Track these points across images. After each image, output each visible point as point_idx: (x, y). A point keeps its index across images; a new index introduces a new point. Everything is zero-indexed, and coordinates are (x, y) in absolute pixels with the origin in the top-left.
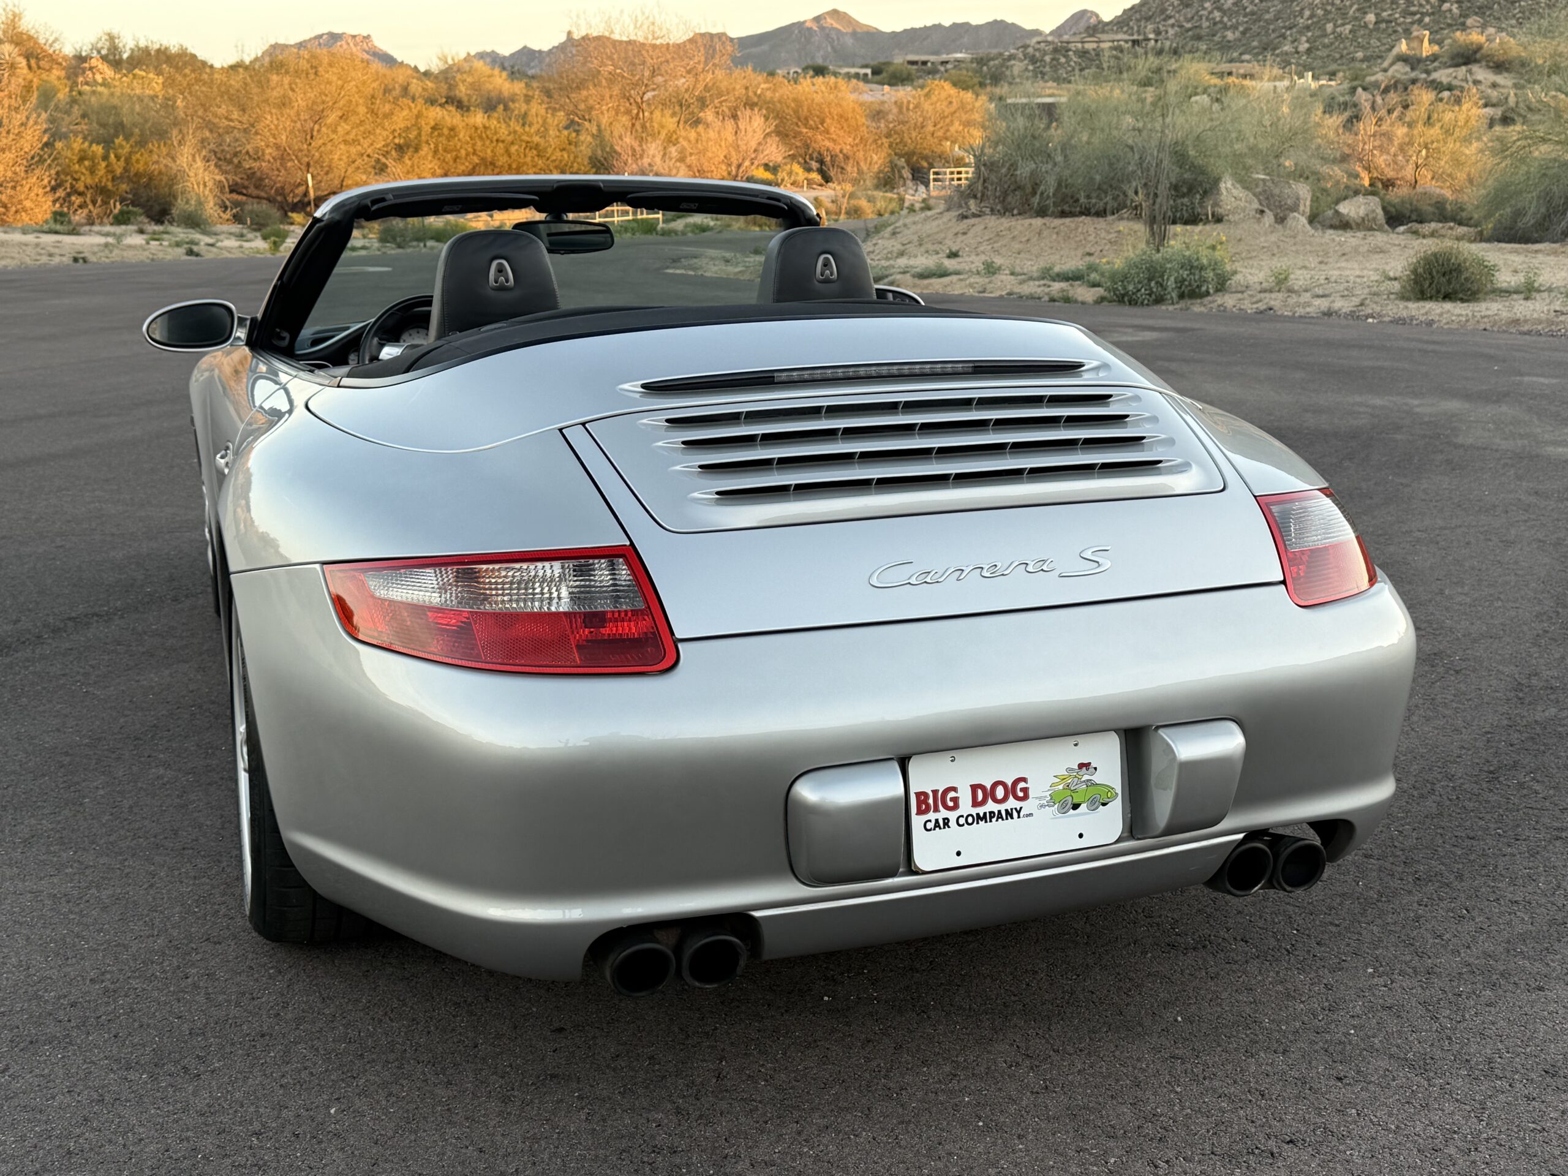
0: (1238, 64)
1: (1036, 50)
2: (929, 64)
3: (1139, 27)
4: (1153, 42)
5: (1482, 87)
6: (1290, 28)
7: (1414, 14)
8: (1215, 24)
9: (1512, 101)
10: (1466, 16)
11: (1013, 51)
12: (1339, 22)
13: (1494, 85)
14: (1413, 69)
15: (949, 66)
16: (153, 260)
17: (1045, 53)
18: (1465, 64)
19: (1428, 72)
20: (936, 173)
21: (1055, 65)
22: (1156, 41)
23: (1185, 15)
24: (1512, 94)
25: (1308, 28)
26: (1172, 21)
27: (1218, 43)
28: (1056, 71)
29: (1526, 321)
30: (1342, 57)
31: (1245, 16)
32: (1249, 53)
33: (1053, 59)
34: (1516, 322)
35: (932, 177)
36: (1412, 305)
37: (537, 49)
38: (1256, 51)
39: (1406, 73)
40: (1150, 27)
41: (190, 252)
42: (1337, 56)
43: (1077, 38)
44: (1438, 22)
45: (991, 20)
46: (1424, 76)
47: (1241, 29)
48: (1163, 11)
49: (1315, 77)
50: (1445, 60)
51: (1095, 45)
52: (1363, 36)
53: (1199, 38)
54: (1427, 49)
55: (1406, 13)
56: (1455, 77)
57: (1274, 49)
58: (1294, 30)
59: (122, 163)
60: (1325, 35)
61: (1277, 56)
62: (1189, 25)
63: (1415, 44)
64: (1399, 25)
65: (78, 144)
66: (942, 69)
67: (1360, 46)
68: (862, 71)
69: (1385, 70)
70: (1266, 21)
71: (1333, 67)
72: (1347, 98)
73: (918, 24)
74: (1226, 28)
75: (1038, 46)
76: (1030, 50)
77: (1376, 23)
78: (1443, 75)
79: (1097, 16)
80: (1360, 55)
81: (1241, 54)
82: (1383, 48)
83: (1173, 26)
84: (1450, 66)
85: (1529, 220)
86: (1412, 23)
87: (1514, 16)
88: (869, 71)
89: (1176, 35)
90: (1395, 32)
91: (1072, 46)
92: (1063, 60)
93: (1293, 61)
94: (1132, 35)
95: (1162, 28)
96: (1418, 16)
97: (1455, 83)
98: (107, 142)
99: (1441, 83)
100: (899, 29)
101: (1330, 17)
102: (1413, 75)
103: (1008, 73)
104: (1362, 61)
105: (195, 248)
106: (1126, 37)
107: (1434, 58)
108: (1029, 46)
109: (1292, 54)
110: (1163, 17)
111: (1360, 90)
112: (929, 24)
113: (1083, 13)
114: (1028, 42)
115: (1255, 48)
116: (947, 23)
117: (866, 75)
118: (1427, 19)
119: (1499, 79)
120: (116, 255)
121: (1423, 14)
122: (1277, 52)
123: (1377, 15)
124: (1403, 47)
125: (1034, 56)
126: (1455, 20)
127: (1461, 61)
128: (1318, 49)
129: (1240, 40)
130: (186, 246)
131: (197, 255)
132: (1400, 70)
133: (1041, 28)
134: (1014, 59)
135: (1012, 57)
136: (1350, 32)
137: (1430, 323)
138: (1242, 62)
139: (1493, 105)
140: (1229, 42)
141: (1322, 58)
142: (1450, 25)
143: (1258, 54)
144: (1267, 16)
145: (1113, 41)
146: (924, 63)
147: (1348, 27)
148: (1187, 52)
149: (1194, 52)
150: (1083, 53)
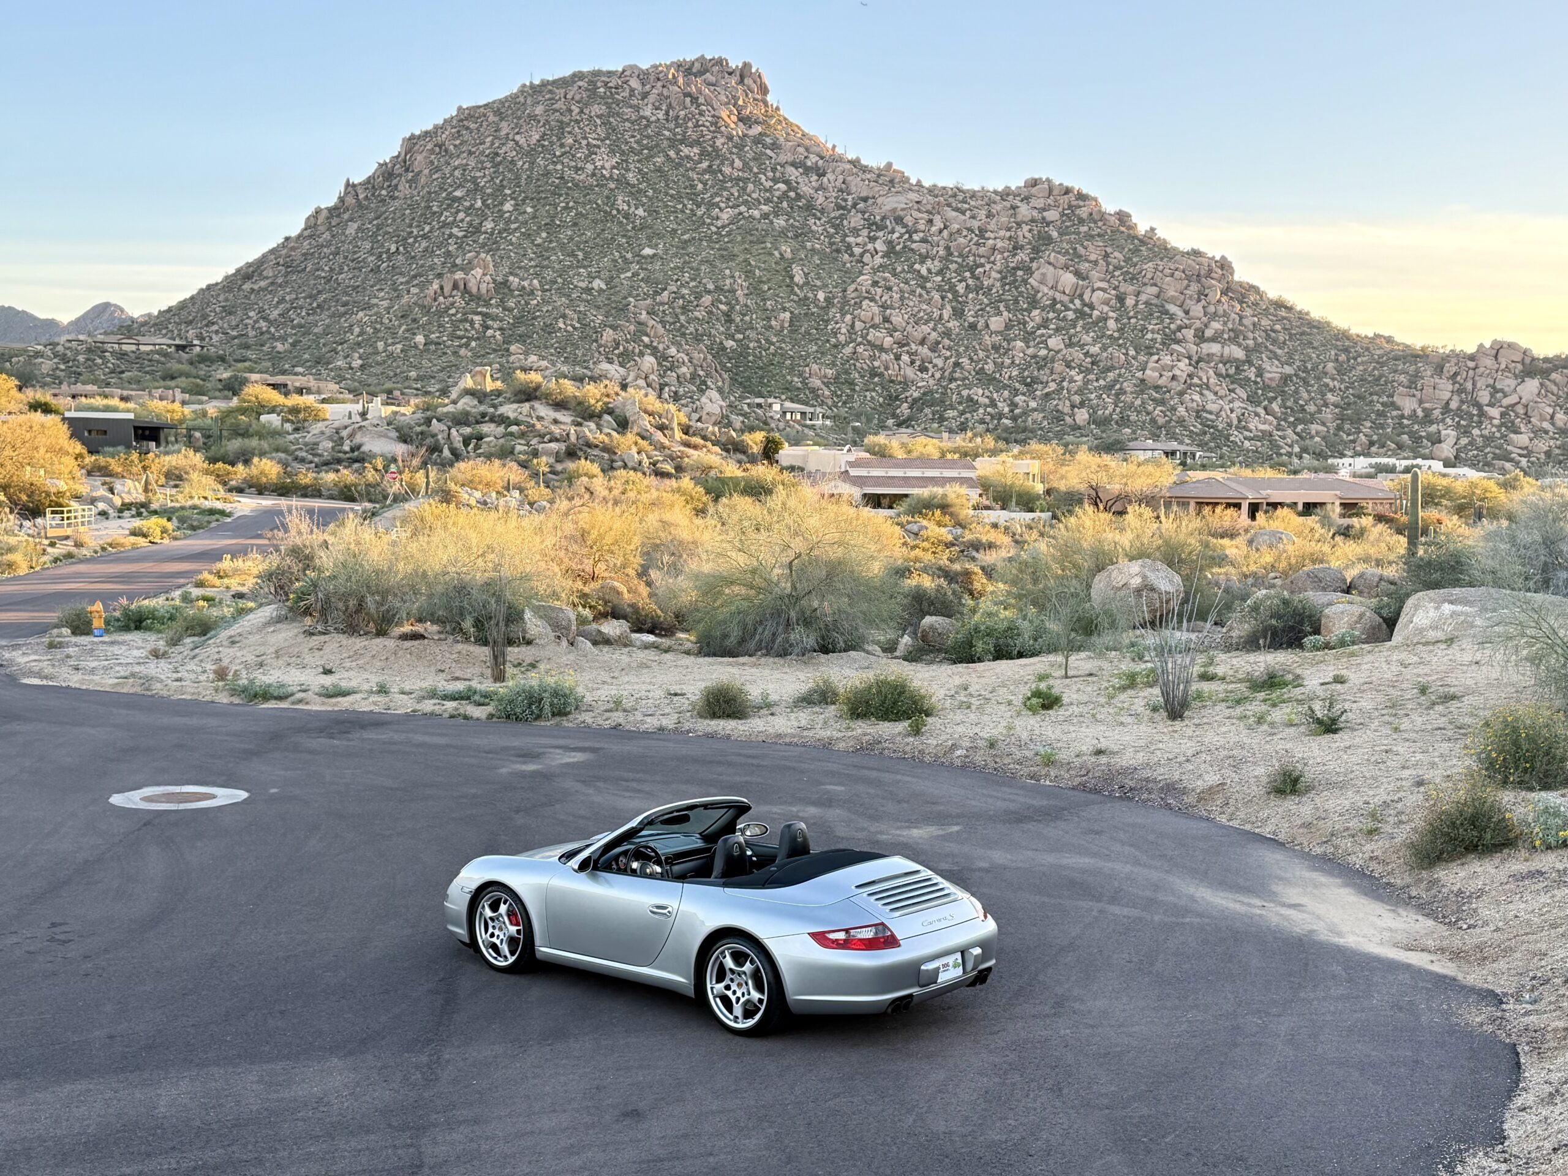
0: (292, 377)
3: (179, 331)
4: (198, 349)
5: (544, 424)
6: (341, 344)
7: (461, 338)
8: (262, 333)
10: (509, 343)
11: (39, 347)
12: (390, 341)
13: (556, 422)
17: (78, 353)
18: (528, 400)
19: (495, 407)
21: (91, 367)
22: (202, 347)
23: (229, 322)
24: (572, 430)
25: (359, 344)
26: (215, 328)
27: (268, 353)
28: (92, 373)
30: (396, 375)
31: (293, 328)
32: (302, 366)
33: (88, 359)
38: (308, 364)
40: (191, 333)
42: (392, 374)
43: (109, 337)
44: (484, 348)
47: (290, 341)
48: (205, 317)
49: (385, 403)
50: (508, 395)
51: (134, 348)
52: (414, 356)
53: (247, 347)
54: (490, 384)
55: (453, 337)
56: (521, 413)
57: (329, 363)
58: (346, 346)
60: (377, 353)
61: (332, 370)
62: (234, 333)
63: (479, 379)
64: (448, 347)
67: (412, 366)
69: (455, 403)
70: (316, 334)
71: (389, 385)
72: (424, 427)
74: (273, 338)
75: (68, 345)
76: (60, 348)
77: (425, 344)
78: (508, 410)
79: (122, 311)
80: (413, 374)
81: (294, 366)
82: (435, 369)
83: (217, 332)
84: (515, 402)
86: (460, 346)
89: (221, 341)
90: (445, 353)
91: (107, 347)
92: (99, 361)
93: (348, 376)
94: (173, 339)
95: (206, 334)
97: (518, 418)
101: (379, 335)
102: (481, 409)
103: (36, 370)
106: (167, 341)
107: (498, 394)
108: (58, 344)
109: (345, 369)
110: (204, 323)
111: (434, 421)
113: (104, 306)
114: (56, 340)
115: (307, 361)
118: (473, 344)
119: (559, 416)
121: (470, 339)
122: (331, 366)
123: (426, 336)
124: (468, 381)
126: (498, 345)
127: (523, 398)
128: (371, 366)
129: (291, 352)
132: (469, 404)
133: (58, 319)
134: (42, 356)
135: (38, 354)
136: (402, 351)
138: (296, 374)
139: (557, 440)
140: (279, 353)
141: (376, 375)
142: (495, 350)
143: (310, 368)
144: (316, 330)
145: (155, 345)
147: (399, 346)
148: (236, 361)
149: (244, 361)
150: (123, 355)
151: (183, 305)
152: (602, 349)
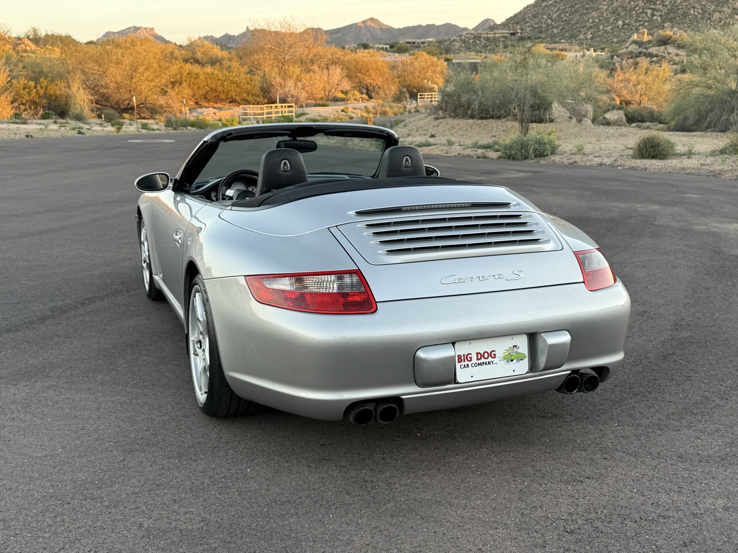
0: (559, 44)
1: (465, 37)
2: (416, 44)
3: (513, 27)
4: (519, 34)
5: (671, 56)
6: (583, 28)
7: (640, 21)
8: (548, 25)
9: (685, 62)
10: (664, 22)
11: (455, 38)
12: (606, 25)
13: (677, 55)
14: (640, 47)
15: (425, 44)
16: (62, 136)
17: (470, 39)
18: (664, 45)
19: (647, 49)
20: (420, 95)
21: (475, 44)
22: (521, 33)
23: (535, 21)
24: (685, 59)
25: (591, 28)
26: (528, 24)
27: (550, 34)
28: (475, 47)
29: (688, 168)
30: (607, 41)
31: (562, 22)
32: (564, 39)
33: (474, 42)
34: (684, 169)
35: (419, 97)
36: (638, 161)
37: (232, 35)
38: (567, 38)
39: (637, 49)
40: (518, 27)
41: (80, 133)
42: (605, 40)
43: (485, 32)
44: (651, 25)
45: (444, 23)
46: (645, 50)
47: (560, 28)
48: (524, 19)
49: (595, 51)
50: (654, 43)
51: (493, 35)
52: (617, 31)
53: (541, 32)
54: (646, 38)
55: (636, 21)
56: (659, 51)
57: (576, 37)
58: (585, 29)
59: (43, 90)
60: (599, 31)
61: (577, 40)
62: (536, 26)
63: (641, 36)
64: (634, 26)
65: (23, 81)
66: (422, 46)
67: (615, 36)
68: (385, 46)
69: (627, 48)
70: (572, 24)
71: (603, 46)
72: (610, 60)
73: (411, 25)
74: (553, 27)
75: (466, 36)
76: (463, 37)
77: (623, 25)
78: (653, 50)
79: (494, 21)
80: (615, 40)
81: (560, 40)
82: (626, 37)
83: (529, 26)
84: (657, 46)
85: (690, 122)
86: (640, 25)
87: (686, 22)
88: (388, 46)
89: (530, 31)
90: (632, 29)
91: (482, 35)
92: (478, 42)
93: (585, 43)
94: (510, 30)
95: (524, 28)
96: (642, 22)
97: (659, 53)
98: (36, 80)
99: (652, 54)
100: (402, 27)
101: (602, 22)
102: (640, 50)
103: (453, 48)
104: (616, 43)
105: (82, 131)
106: (507, 32)
107: (649, 42)
108: (462, 35)
109: (584, 39)
110: (524, 22)
111: (615, 57)
112: (416, 25)
113: (488, 20)
114: (462, 34)
115: (567, 37)
116: (424, 24)
117: (387, 48)
118: (646, 24)
119: (680, 52)
120: (45, 134)
121: (644, 22)
122: (577, 38)
123: (623, 21)
124: (635, 37)
125: (465, 40)
126: (659, 24)
127: (662, 43)
128: (596, 37)
129: (560, 33)
130: (77, 130)
131: (83, 134)
132: (634, 48)
133: (468, 27)
134: (456, 41)
135: (454, 40)
136: (611, 29)
137: (646, 169)
138: (561, 43)
139: (677, 64)
140: (555, 34)
141: (598, 41)
142: (657, 27)
143: (568, 40)
144: (572, 22)
145: (501, 33)
146: (414, 43)
147: (610, 27)
148: (536, 39)
149: (539, 39)
150: (488, 39)
151: (516, 16)
152: (712, 23)
